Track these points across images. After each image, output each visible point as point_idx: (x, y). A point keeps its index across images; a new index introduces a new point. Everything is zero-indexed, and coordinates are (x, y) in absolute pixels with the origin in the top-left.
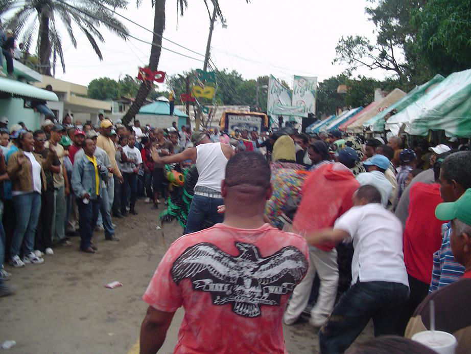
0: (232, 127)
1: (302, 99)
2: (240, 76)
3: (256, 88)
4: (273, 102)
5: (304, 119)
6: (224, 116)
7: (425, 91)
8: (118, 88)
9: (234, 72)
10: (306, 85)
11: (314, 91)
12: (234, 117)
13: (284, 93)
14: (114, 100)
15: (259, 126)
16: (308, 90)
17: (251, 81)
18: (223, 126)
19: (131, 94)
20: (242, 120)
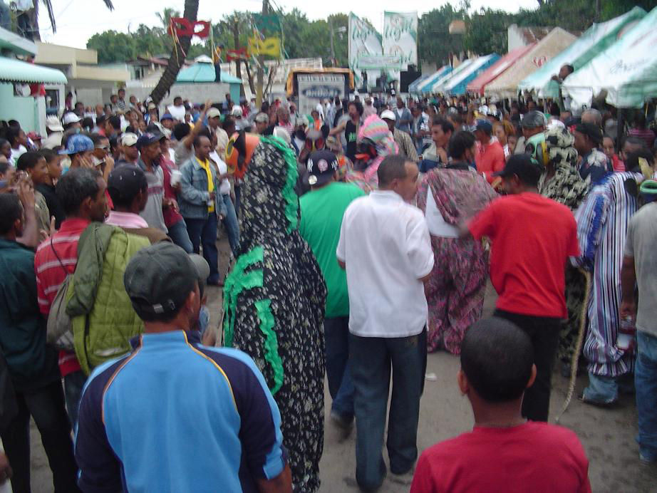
0: (304, 92)
1: (397, 44)
2: (304, 16)
3: (329, 32)
4: (356, 50)
5: (403, 73)
6: (292, 76)
7: (617, 34)
8: (132, 44)
9: (295, 10)
10: (402, 24)
11: (415, 32)
12: (306, 77)
13: (372, 37)
14: (128, 62)
15: (342, 89)
16: (405, 31)
17: (319, 22)
18: (290, 91)
19: (151, 53)
20: (317, 81)
